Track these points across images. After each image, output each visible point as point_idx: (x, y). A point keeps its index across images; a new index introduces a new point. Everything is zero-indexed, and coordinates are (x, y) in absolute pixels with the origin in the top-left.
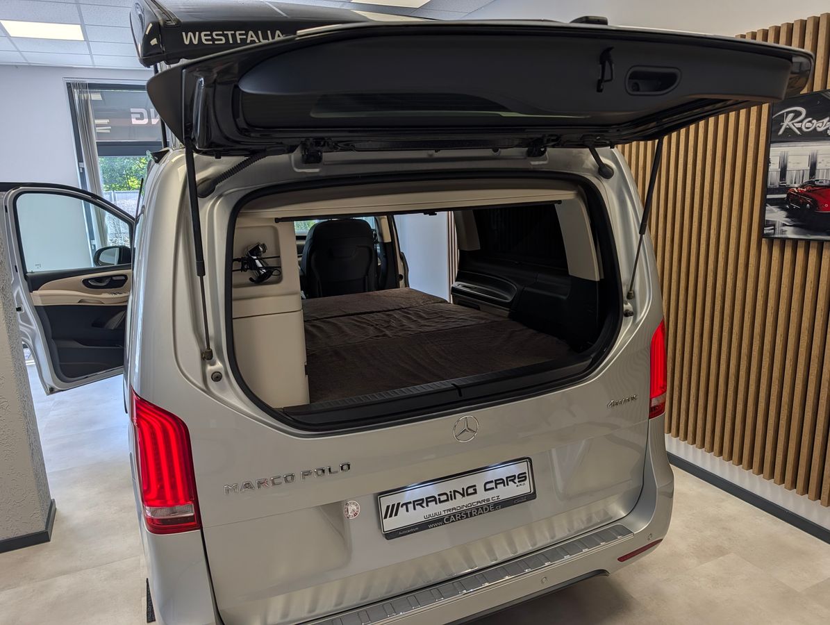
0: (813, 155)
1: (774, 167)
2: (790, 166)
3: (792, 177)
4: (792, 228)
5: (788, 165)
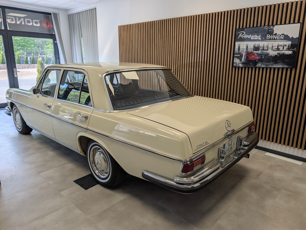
0: (247, 45)
1: (237, 47)
2: (241, 47)
3: (241, 50)
4: (241, 64)
5: (240, 47)
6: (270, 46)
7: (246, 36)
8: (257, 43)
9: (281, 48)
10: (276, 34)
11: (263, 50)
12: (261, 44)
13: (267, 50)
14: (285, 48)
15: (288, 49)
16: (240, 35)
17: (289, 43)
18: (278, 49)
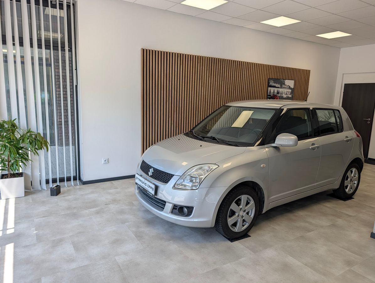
1: (269, 91)
5: (271, 91)
6: (284, 92)
7: (273, 84)
8: (278, 89)
9: (288, 93)
10: (286, 85)
11: (281, 94)
12: (281, 90)
13: (283, 94)
14: (289, 93)
15: (290, 94)
16: (271, 83)
17: (290, 91)
18: (287, 94)
